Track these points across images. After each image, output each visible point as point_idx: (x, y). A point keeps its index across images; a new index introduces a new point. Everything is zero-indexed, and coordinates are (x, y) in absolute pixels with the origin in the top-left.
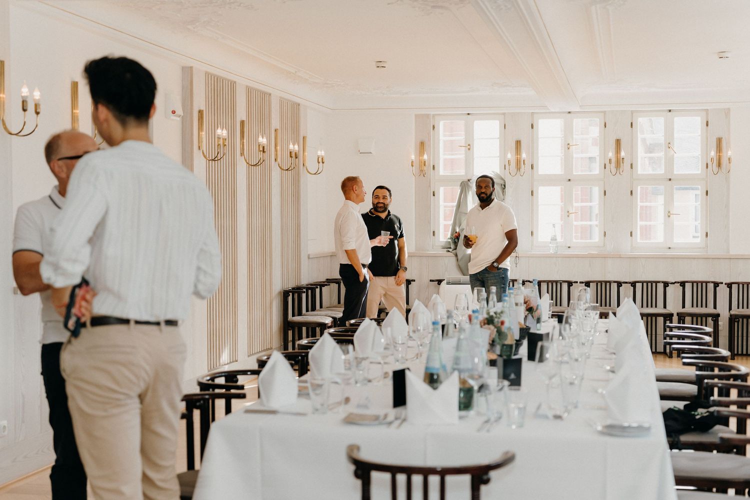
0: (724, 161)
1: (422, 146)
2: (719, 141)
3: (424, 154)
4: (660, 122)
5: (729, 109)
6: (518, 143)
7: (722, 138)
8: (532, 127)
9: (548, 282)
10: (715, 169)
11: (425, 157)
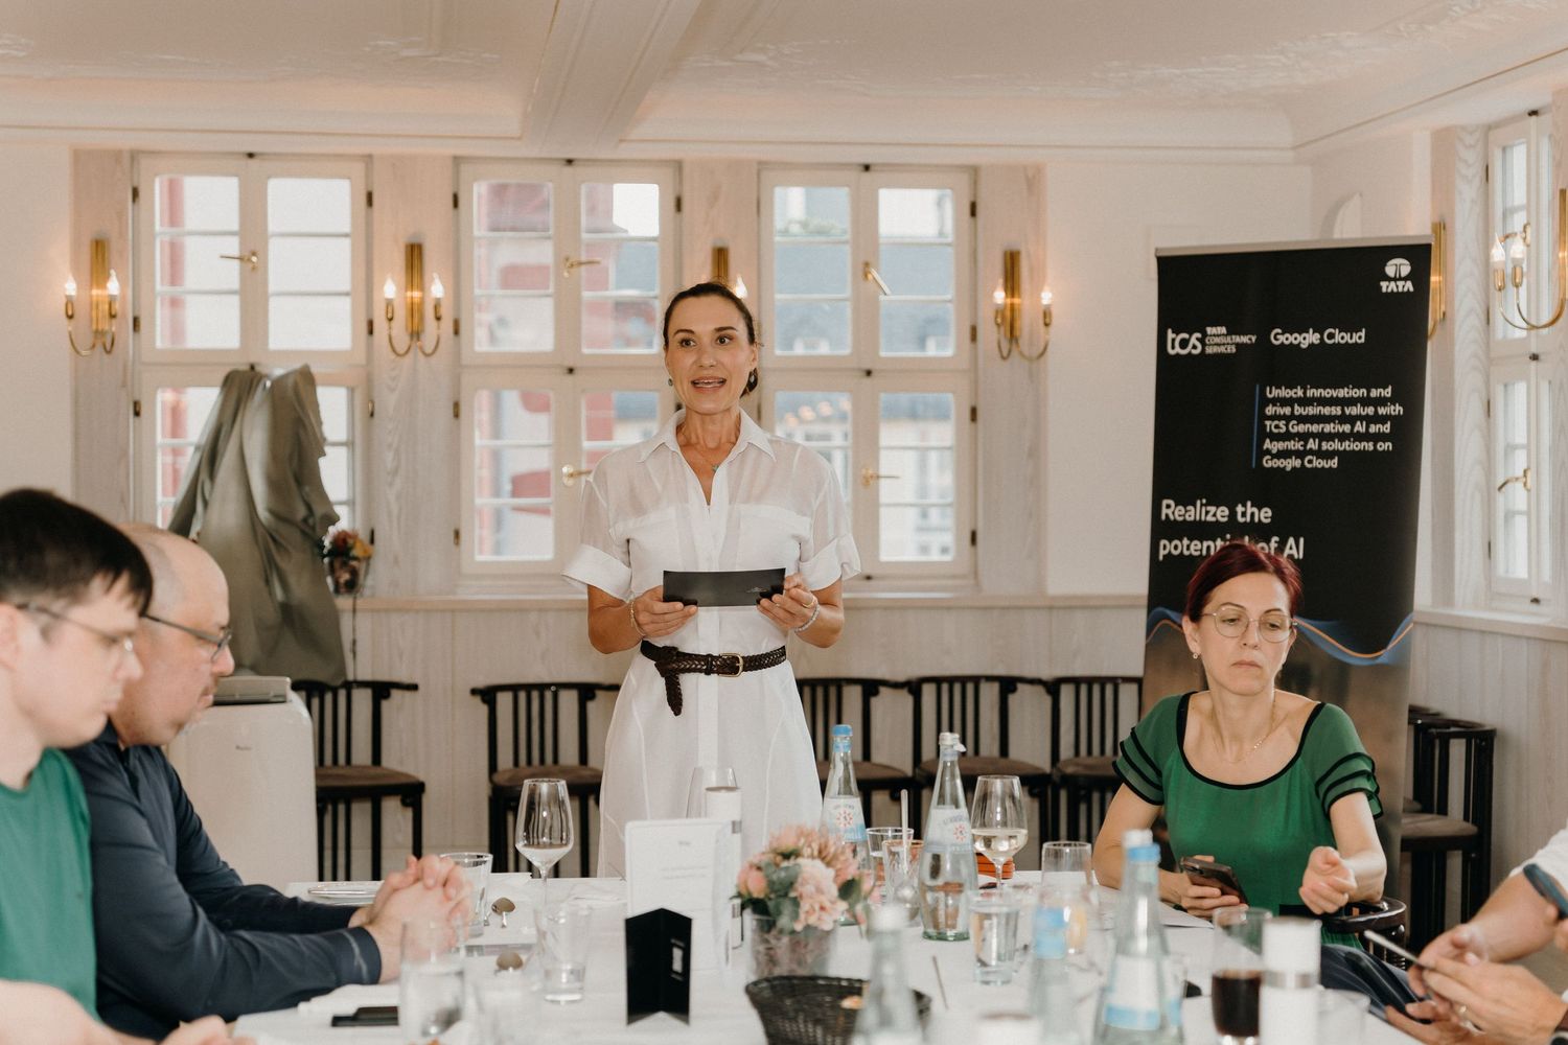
0: (1027, 322)
1: (99, 256)
2: (1012, 263)
3: (107, 277)
4: (838, 199)
5: (1039, 170)
6: (414, 254)
7: (1018, 253)
8: (456, 204)
9: (514, 688)
10: (1005, 346)
11: (113, 287)
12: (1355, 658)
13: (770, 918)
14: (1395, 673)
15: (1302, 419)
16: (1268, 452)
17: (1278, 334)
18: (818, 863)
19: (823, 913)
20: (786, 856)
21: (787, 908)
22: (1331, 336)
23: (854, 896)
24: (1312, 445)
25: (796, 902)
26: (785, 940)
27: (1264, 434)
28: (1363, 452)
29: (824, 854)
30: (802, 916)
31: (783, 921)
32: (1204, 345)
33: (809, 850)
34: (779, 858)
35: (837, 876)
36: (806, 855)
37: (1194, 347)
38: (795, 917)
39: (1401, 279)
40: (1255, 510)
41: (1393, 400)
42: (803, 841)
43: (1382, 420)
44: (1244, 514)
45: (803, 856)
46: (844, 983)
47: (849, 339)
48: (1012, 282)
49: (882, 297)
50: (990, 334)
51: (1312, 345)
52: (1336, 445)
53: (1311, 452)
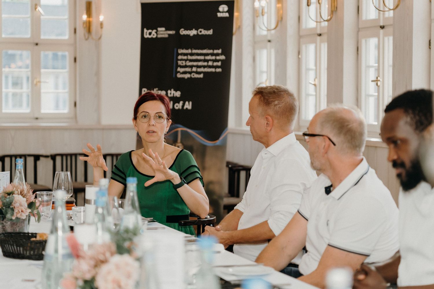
12: (209, 143)
13: (4, 216)
14: (223, 148)
15: (191, 61)
16: (179, 72)
17: (182, 31)
18: (20, 196)
19: (22, 213)
20: (9, 194)
21: (9, 212)
22: (201, 32)
23: (33, 208)
24: (194, 69)
25: (13, 210)
26: (9, 223)
27: (177, 66)
28: (211, 72)
29: (22, 193)
30: (15, 214)
31: (8, 216)
32: (157, 34)
33: (17, 192)
34: (6, 195)
35: (27, 201)
36: (16, 193)
37: (154, 35)
38: (12, 215)
39: (224, 12)
40: (175, 92)
41: (222, 54)
42: (15, 189)
43: (217, 61)
44: (171, 94)
45: (15, 194)
46: (30, 235)
47: (30, 32)
48: (89, 11)
49: (42, 17)
50: (81, 31)
51: (194, 35)
52: (202, 70)
53: (194, 72)
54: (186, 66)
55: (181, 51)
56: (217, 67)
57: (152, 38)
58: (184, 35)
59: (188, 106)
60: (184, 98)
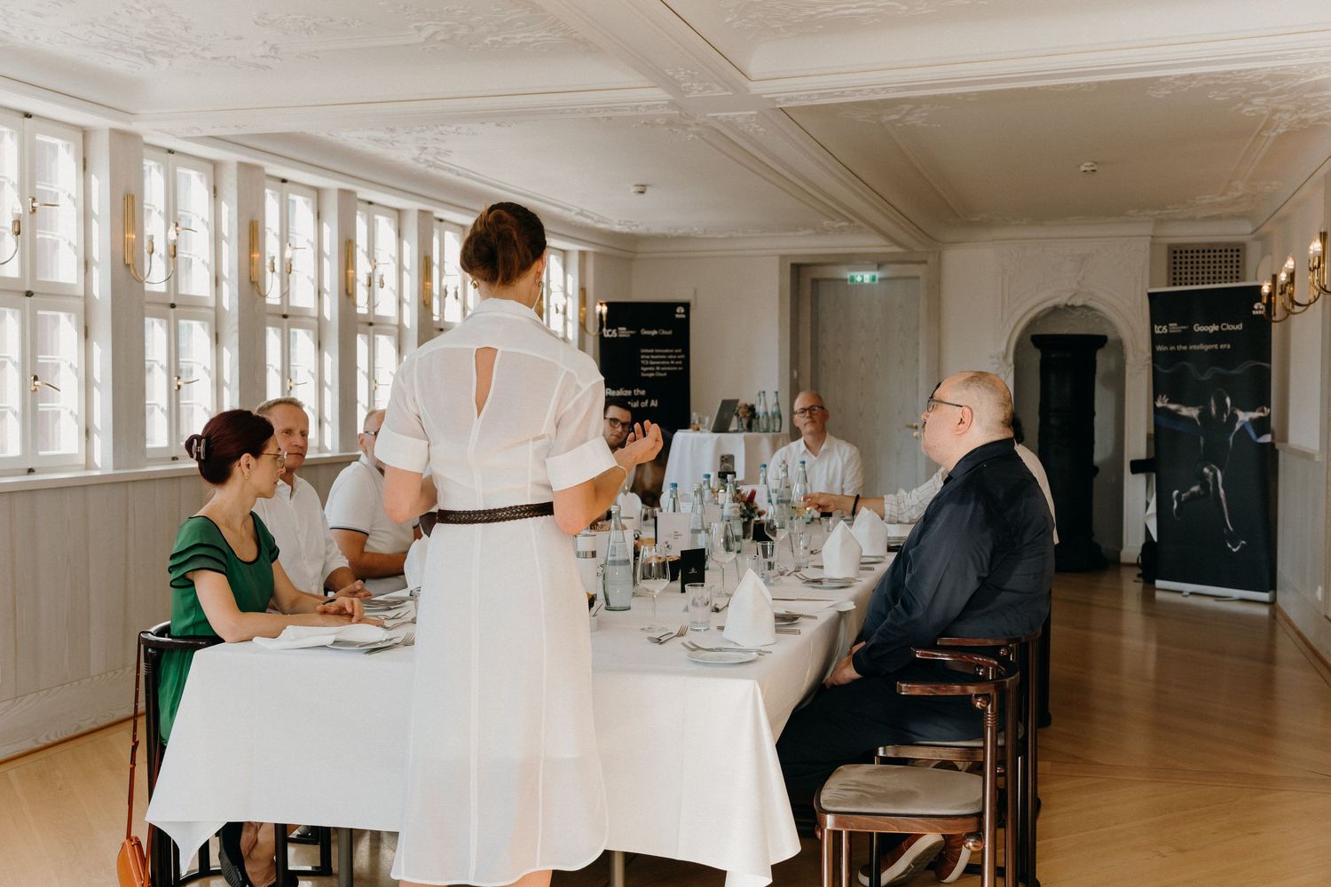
54: (649, 366)
55: (643, 351)
56: (678, 366)
57: (612, 338)
58: (645, 335)
59: (654, 403)
60: (649, 397)
